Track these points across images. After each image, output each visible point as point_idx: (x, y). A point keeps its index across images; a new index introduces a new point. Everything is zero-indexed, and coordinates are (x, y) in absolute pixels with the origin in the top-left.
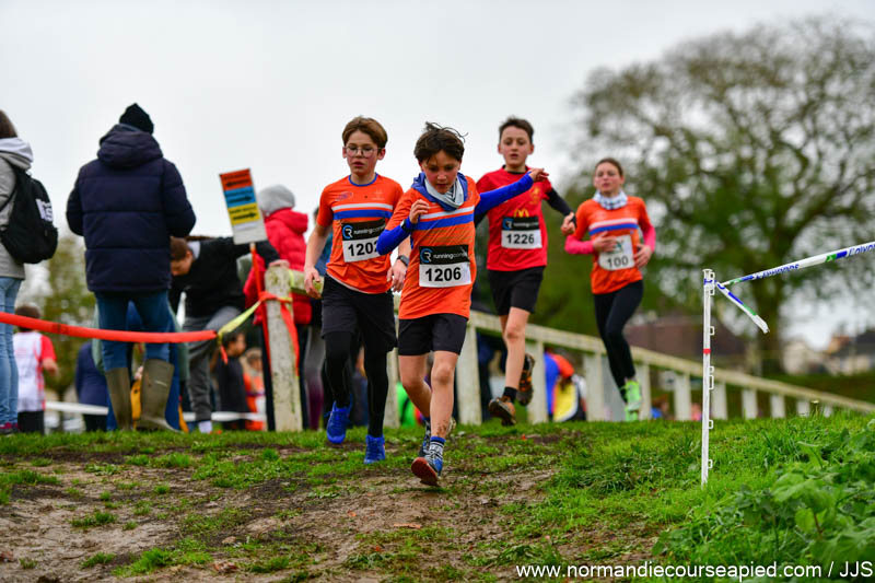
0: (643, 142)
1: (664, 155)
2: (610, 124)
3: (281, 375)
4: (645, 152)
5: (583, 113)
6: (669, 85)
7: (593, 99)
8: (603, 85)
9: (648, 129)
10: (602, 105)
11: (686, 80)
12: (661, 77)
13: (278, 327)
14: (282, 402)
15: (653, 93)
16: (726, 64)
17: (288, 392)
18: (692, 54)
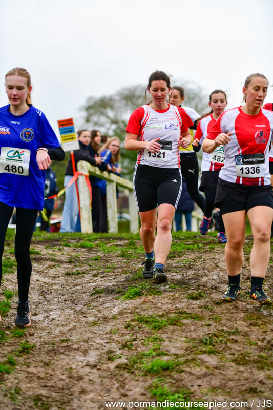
0: (107, 125)
1: (115, 131)
2: (95, 118)
3: (84, 208)
4: (108, 129)
5: (84, 114)
6: (117, 104)
7: (88, 108)
8: (92, 103)
9: (109, 121)
10: (91, 111)
11: (124, 102)
12: (114, 101)
13: (83, 187)
14: (85, 220)
15: (112, 107)
16: (139, 97)
17: (87, 215)
18: (126, 93)
